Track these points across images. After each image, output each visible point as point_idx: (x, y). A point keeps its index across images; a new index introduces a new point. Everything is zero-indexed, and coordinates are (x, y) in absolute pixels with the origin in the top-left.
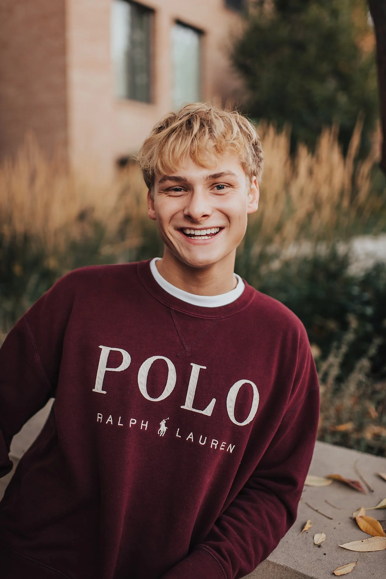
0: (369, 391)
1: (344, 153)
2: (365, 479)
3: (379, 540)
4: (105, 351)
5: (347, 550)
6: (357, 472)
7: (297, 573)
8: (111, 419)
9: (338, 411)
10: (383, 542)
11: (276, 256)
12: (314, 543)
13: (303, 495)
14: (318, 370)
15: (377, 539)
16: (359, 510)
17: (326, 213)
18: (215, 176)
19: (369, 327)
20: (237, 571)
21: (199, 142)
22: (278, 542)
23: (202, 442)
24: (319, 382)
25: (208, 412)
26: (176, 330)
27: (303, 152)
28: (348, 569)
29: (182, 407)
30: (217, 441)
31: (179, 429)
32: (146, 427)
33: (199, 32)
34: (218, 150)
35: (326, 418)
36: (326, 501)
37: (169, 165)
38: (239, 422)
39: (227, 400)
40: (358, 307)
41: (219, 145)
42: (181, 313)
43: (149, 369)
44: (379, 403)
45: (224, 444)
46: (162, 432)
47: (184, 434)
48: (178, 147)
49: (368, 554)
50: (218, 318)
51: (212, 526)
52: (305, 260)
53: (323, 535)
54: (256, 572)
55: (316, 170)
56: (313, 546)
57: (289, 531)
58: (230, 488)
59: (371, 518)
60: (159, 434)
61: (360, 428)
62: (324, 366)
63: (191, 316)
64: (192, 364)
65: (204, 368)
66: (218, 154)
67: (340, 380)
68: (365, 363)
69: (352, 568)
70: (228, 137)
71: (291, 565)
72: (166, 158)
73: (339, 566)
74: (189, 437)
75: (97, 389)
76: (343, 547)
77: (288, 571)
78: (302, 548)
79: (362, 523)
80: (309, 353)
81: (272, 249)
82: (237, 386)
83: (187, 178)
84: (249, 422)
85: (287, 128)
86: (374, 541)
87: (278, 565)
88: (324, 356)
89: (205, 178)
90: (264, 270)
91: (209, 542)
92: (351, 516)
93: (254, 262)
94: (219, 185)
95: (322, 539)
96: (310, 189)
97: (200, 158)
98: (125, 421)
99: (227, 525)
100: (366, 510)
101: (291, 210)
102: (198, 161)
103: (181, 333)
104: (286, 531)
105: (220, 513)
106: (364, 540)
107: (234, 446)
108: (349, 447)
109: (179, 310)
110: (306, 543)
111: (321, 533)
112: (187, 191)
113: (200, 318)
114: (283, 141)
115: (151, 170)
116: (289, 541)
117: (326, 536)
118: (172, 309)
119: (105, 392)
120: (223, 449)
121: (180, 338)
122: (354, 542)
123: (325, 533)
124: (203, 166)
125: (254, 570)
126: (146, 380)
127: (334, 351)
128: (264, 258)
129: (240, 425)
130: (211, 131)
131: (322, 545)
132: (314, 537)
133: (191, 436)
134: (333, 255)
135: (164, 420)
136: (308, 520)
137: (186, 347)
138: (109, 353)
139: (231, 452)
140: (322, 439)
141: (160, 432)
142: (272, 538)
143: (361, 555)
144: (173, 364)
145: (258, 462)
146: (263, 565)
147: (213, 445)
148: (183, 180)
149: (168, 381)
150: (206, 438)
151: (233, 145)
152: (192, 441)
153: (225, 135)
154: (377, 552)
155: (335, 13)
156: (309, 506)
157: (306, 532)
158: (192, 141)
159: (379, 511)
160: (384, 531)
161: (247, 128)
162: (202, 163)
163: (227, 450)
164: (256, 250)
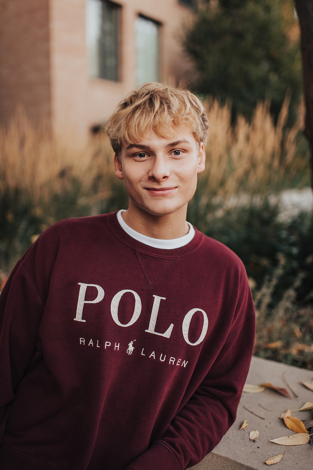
0: (295, 315)
1: (275, 123)
2: (291, 386)
3: (302, 436)
4: (83, 287)
5: (276, 444)
6: (284, 381)
7: (236, 463)
8: (92, 342)
9: (270, 332)
10: (306, 437)
11: (220, 206)
12: (250, 439)
13: (242, 399)
14: (254, 298)
15: (300, 435)
16: (286, 411)
17: (261, 170)
18: (173, 144)
19: (295, 264)
20: (188, 461)
21: (160, 118)
22: (220, 438)
23: (162, 359)
24: (255, 308)
25: (167, 334)
26: (141, 268)
27: (242, 122)
28: (277, 459)
29: (146, 331)
30: (174, 358)
31: (143, 349)
32: (118, 348)
33: (158, 24)
34: (175, 123)
35: (260, 338)
36: (259, 405)
37: (135, 136)
38: (192, 343)
39: (182, 325)
40: (285, 248)
41: (176, 120)
42: (144, 254)
43: (120, 301)
44: (302, 325)
45: (179, 361)
46: (130, 351)
47: (148, 353)
48: (142, 121)
49: (293, 447)
50: (174, 258)
51: (169, 426)
52: (243, 210)
53: (257, 432)
54: (203, 462)
55: (252, 137)
56: (249, 441)
57: (230, 429)
58: (183, 395)
59: (295, 418)
60: (127, 353)
61: (287, 345)
62: (259, 295)
63: (152, 256)
64: (154, 296)
65: (164, 299)
66: (176, 128)
67: (271, 306)
68: (291, 293)
69: (280, 459)
70: (183, 112)
71: (231, 456)
72: (132, 130)
73: (270, 457)
74: (151, 355)
75: (78, 318)
76: (273, 442)
77: (228, 461)
78: (240, 442)
79: (288, 423)
80: (247, 286)
81: (216, 200)
82: (190, 314)
83: (150, 146)
84: (200, 342)
85: (229, 102)
86: (298, 437)
87: (221, 457)
88: (258, 287)
89: (165, 146)
90: (210, 217)
91: (165, 438)
92: (279, 417)
93: (202, 211)
94: (176, 151)
95: (256, 436)
96: (247, 152)
97: (162, 131)
98: (102, 344)
99: (179, 424)
100: (292, 412)
101: (232, 169)
102: (160, 134)
103: (145, 270)
104: (228, 429)
105: (175, 415)
106: (290, 436)
107: (187, 362)
108: (279, 361)
109: (143, 251)
110: (243, 439)
111: (256, 430)
112: (150, 156)
113: (160, 258)
114: (226, 113)
115: (119, 140)
116: (230, 437)
117: (260, 433)
118: (137, 251)
119: (84, 321)
120: (179, 364)
121: (144, 274)
122: (282, 438)
123: (258, 431)
124: (163, 137)
125: (201, 461)
126: (118, 310)
127: (266, 283)
128: (210, 208)
129: (193, 345)
130: (169, 108)
131: (256, 440)
132: (250, 434)
133: (153, 355)
134: (266, 206)
135: (132, 342)
136: (245, 420)
137: (149, 282)
138: (87, 289)
139: (185, 366)
140: (257, 355)
141: (128, 352)
142: (216, 435)
143: (287, 448)
144: (139, 296)
145: (206, 374)
146: (208, 457)
147: (171, 361)
148: (147, 147)
149: (135, 310)
150: (165, 356)
151: (187, 119)
152: (154, 358)
153: (180, 111)
154: (301, 446)
155: (268, 9)
156: (246, 409)
157: (243, 430)
158: (154, 117)
159: (302, 413)
160: (306, 429)
161: (196, 103)
162: (163, 135)
163: (182, 365)
164: (204, 201)
